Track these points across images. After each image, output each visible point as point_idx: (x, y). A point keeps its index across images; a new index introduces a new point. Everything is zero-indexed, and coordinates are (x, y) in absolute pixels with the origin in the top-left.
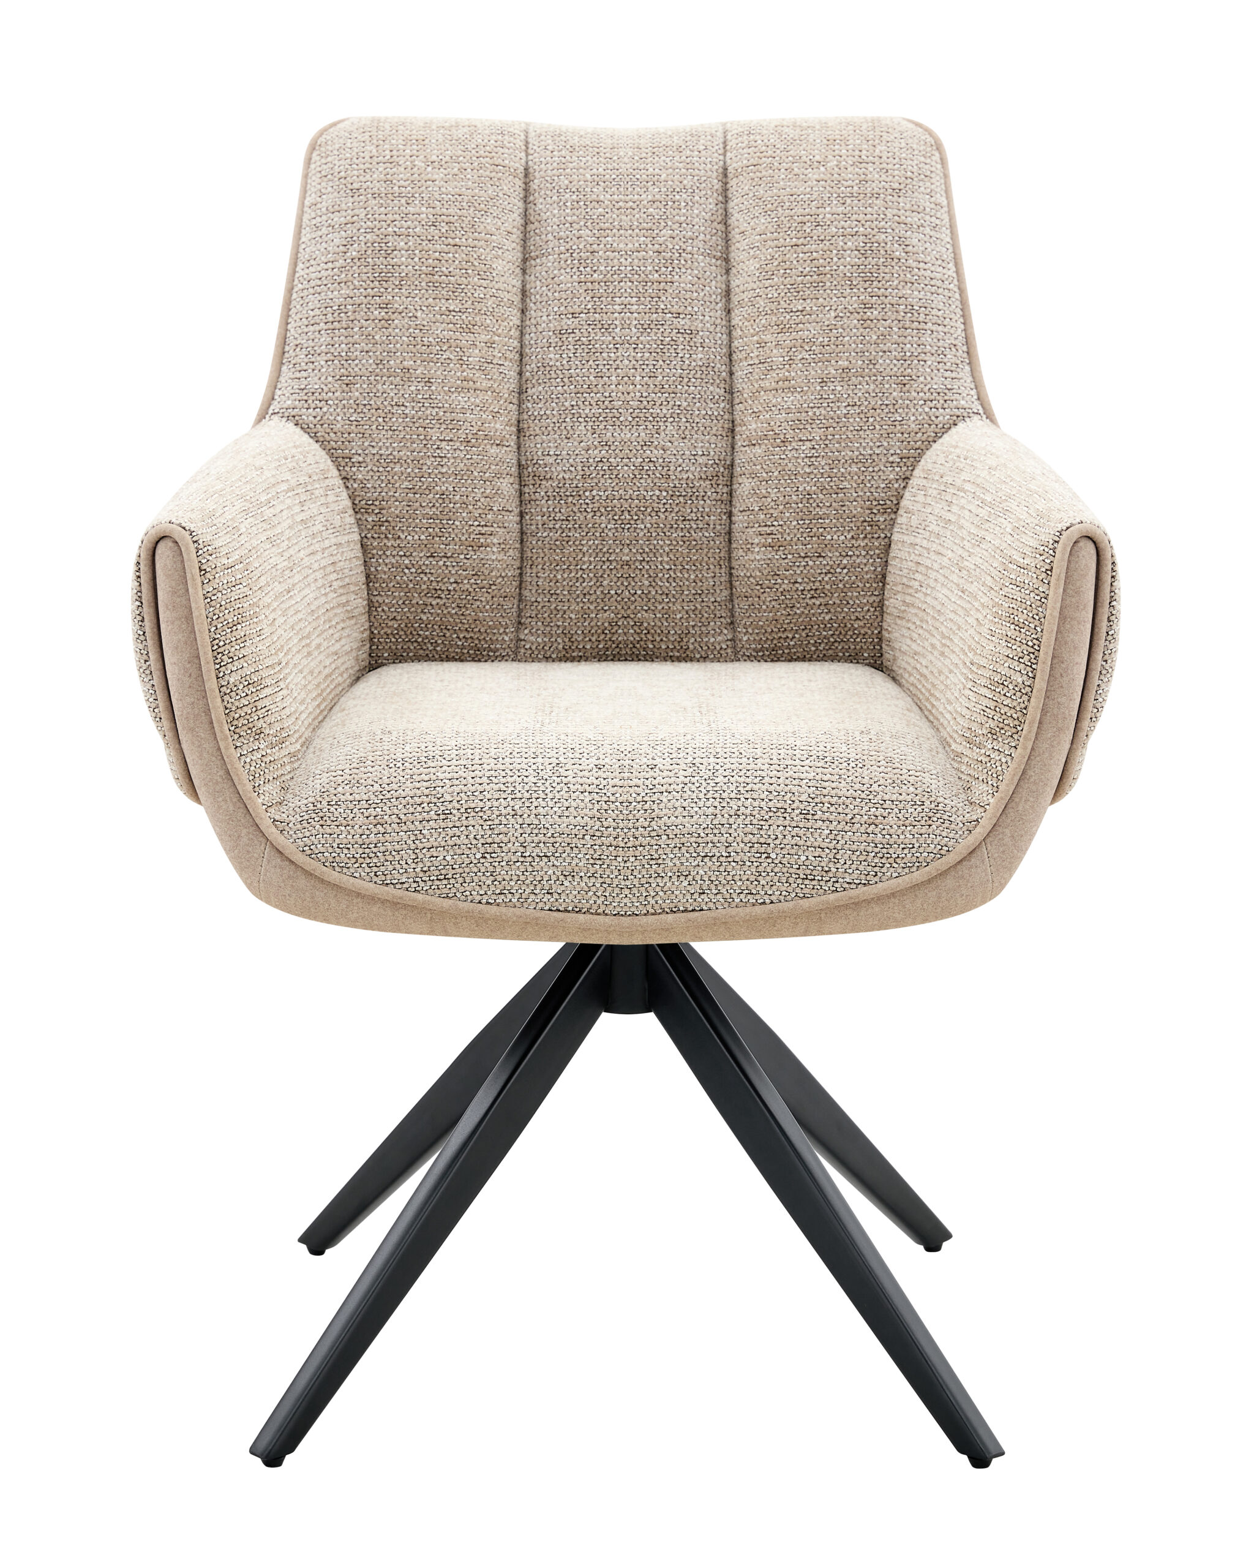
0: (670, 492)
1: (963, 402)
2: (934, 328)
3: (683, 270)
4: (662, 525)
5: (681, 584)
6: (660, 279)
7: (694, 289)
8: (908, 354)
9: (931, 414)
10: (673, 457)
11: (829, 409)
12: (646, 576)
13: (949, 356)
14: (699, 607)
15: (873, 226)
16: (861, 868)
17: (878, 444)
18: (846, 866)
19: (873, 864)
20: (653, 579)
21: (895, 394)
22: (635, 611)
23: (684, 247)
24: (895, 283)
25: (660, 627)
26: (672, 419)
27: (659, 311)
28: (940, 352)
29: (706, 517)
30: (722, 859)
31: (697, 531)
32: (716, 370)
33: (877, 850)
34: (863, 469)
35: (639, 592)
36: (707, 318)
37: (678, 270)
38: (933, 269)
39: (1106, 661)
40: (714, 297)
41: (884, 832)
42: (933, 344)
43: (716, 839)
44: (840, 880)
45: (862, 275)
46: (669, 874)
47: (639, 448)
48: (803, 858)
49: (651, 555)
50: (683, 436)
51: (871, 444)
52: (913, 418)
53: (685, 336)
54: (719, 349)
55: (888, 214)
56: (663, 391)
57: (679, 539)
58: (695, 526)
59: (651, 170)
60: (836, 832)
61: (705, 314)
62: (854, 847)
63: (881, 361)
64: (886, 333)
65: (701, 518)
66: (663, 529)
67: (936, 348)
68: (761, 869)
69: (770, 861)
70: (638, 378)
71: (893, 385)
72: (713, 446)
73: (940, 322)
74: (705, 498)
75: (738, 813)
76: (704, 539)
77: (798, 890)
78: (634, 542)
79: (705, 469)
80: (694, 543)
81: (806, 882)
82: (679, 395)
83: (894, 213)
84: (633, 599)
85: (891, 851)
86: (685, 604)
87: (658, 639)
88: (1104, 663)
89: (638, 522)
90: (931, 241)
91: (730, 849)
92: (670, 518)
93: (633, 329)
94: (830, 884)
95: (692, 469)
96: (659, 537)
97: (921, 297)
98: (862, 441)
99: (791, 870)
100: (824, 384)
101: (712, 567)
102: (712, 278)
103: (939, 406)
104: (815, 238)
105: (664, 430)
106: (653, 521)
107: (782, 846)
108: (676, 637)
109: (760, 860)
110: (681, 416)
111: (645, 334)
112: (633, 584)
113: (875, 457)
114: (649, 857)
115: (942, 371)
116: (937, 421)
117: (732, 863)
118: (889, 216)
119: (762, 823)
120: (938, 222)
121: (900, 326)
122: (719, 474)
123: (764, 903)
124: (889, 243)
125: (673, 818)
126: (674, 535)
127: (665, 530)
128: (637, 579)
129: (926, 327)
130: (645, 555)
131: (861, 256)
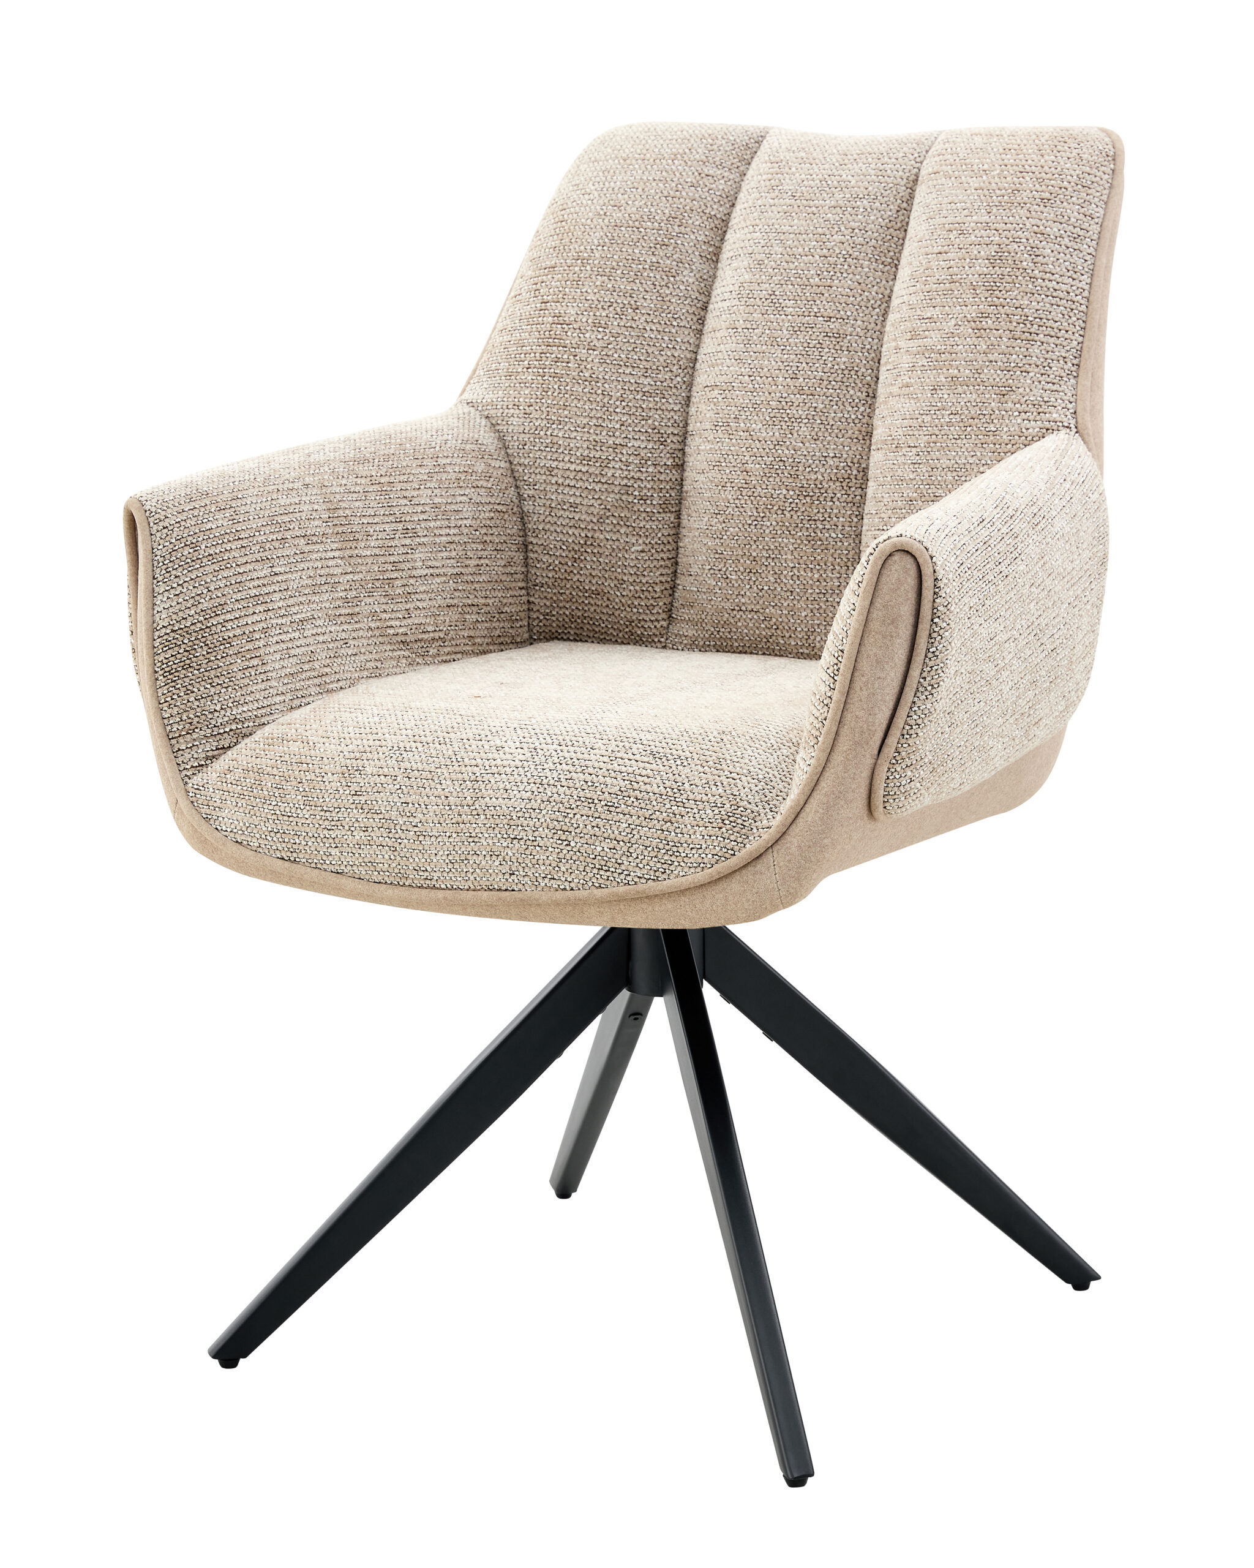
0: (797, 492)
1: (1055, 415)
2: (1045, 340)
3: (845, 275)
4: (787, 524)
5: (805, 582)
6: (820, 283)
7: (851, 294)
8: (1013, 365)
9: (1023, 425)
10: (802, 457)
11: (935, 417)
12: (772, 572)
13: (1054, 369)
14: (824, 607)
15: (1009, 235)
16: (652, 864)
17: (973, 453)
18: (638, 861)
19: (663, 861)
20: (778, 575)
21: (993, 404)
22: (764, 607)
23: (851, 252)
24: (1015, 293)
25: (787, 624)
26: (807, 421)
27: (811, 314)
28: (1045, 364)
29: (835, 519)
30: (528, 843)
31: (824, 531)
32: (860, 374)
33: (667, 847)
34: (956, 478)
35: (766, 588)
36: (859, 322)
37: (839, 275)
38: (1060, 280)
39: (925, 678)
40: (872, 302)
41: (678, 831)
42: (1040, 355)
43: (525, 823)
44: (632, 873)
45: (986, 284)
46: (484, 853)
47: (772, 447)
48: (599, 849)
49: (776, 552)
50: (815, 437)
51: (966, 453)
52: (1005, 429)
53: (832, 339)
54: (866, 354)
55: (1028, 224)
56: (801, 392)
57: (803, 538)
58: (821, 527)
59: (844, 176)
60: (633, 827)
61: (858, 318)
62: (647, 843)
63: (985, 371)
64: (996, 343)
65: (828, 519)
66: (787, 527)
67: (1042, 360)
68: (561, 855)
69: (569, 848)
70: (781, 379)
71: (993, 396)
72: (847, 449)
73: (1053, 334)
74: (834, 500)
75: (551, 799)
76: (831, 540)
77: (594, 880)
78: (760, 539)
79: (835, 471)
80: (819, 543)
81: (602, 872)
82: (817, 397)
83: (1034, 223)
84: (761, 594)
85: (681, 850)
86: (809, 602)
87: (787, 635)
88: (922, 680)
89: (764, 519)
90: (1067, 252)
91: (536, 834)
92: (795, 517)
93: (785, 331)
94: (622, 877)
95: (822, 470)
96: (783, 535)
97: (1039, 308)
98: (958, 450)
99: (588, 860)
100: (934, 392)
101: (838, 568)
102: (874, 283)
103: (1031, 418)
104: (956, 246)
105: (797, 431)
106: (779, 520)
107: (582, 835)
108: (803, 634)
109: (561, 847)
110: (816, 418)
111: (795, 336)
112: (760, 579)
113: (968, 466)
114: (468, 834)
115: (1043, 383)
116: (1026, 433)
117: (537, 848)
118: (1028, 226)
119: (568, 811)
120: (1081, 233)
121: (1011, 336)
122: (851, 477)
123: (565, 889)
124: (1019, 253)
125: (494, 799)
126: (799, 534)
127: (790, 529)
128: (763, 575)
129: (1036, 338)
130: (770, 552)
131: (989, 265)
